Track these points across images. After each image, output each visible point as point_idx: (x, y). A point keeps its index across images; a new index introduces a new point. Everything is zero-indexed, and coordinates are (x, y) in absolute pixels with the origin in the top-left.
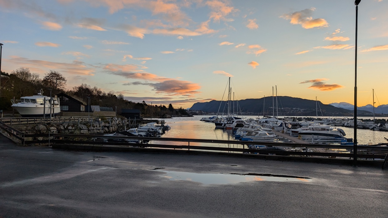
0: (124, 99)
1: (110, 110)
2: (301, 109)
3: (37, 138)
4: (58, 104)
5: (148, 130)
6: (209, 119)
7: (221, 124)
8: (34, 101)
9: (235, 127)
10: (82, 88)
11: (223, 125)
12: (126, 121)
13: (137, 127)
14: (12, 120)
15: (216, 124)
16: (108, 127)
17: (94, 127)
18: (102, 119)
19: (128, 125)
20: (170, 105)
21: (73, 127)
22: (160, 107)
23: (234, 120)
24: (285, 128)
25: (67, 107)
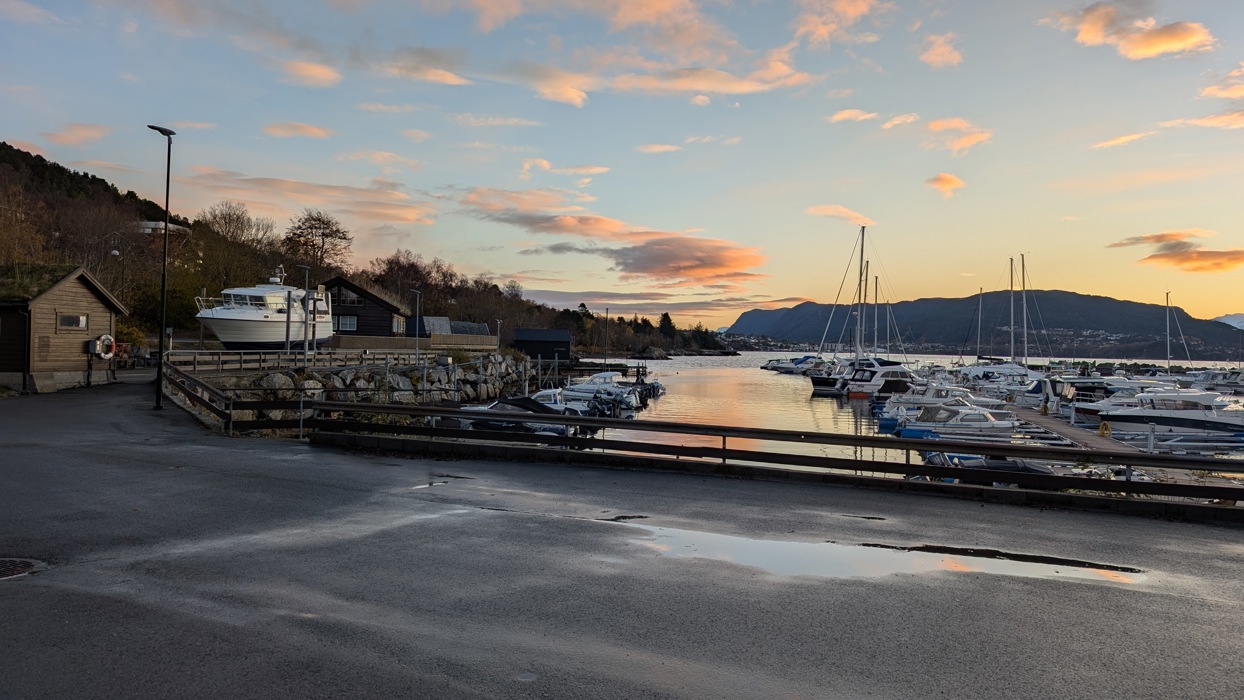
0: (524, 298)
1: (480, 332)
3: (265, 412)
4: (326, 313)
5: (595, 397)
6: (792, 365)
7: (833, 382)
8: (259, 302)
9: (880, 391)
10: (398, 263)
11: (838, 386)
12: (529, 365)
13: (561, 384)
14: (198, 358)
15: (816, 382)
16: (474, 384)
17: (432, 383)
18: (458, 360)
19: (533, 379)
20: (666, 318)
21: (369, 382)
22: (634, 324)
23: (877, 368)
24: (1052, 398)
25: (354, 320)
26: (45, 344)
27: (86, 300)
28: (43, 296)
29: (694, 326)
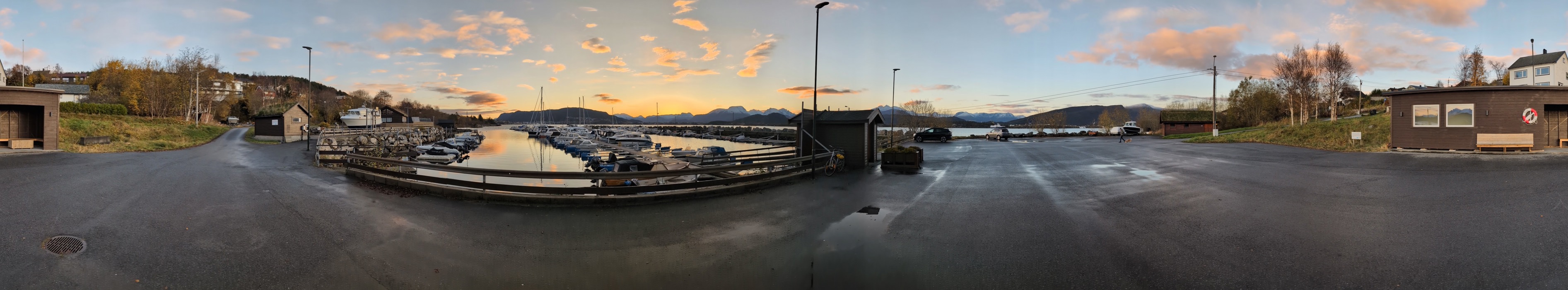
0: (440, 111)
1: (428, 121)
2: (592, 118)
3: (358, 149)
4: (379, 116)
5: (465, 140)
6: (519, 128)
7: (535, 133)
8: (358, 113)
9: (552, 135)
10: (405, 102)
11: (537, 134)
12: (443, 130)
13: (453, 136)
14: (344, 131)
15: (530, 133)
16: (427, 137)
17: (413, 137)
18: (421, 130)
19: (445, 135)
20: (480, 116)
21: (393, 138)
22: (471, 117)
23: (548, 128)
24: (598, 135)
25: (391, 118)
26: (289, 127)
27: (301, 113)
28: (287, 112)
29: (488, 118)
